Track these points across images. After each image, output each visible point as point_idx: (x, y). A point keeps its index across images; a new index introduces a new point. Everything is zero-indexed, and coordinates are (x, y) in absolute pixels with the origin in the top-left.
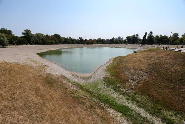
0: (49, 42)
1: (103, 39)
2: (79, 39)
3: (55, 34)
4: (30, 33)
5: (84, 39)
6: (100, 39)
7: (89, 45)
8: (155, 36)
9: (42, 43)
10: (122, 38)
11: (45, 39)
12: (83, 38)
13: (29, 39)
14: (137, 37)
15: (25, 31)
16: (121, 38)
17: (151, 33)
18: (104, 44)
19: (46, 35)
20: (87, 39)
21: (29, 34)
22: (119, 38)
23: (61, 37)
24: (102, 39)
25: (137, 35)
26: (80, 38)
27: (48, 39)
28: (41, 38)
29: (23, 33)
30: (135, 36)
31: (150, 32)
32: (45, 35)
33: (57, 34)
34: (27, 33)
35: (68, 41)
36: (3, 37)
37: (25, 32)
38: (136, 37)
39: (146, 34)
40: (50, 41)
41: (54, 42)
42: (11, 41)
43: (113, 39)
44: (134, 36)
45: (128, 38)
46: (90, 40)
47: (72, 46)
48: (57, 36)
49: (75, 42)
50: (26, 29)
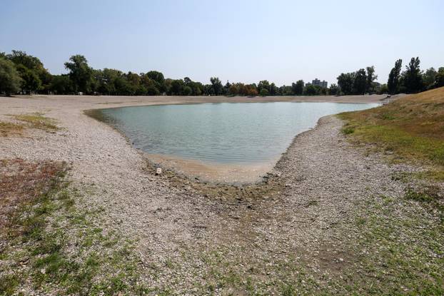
0: (132, 89)
1: (273, 84)
2: (210, 83)
3: (149, 71)
4: (85, 65)
5: (224, 84)
6: (266, 83)
7: (237, 97)
8: (425, 72)
9: (115, 90)
10: (325, 83)
11: (124, 81)
12: (220, 79)
13: (82, 79)
14: (370, 75)
15: (74, 58)
16: (321, 81)
17: (415, 62)
18: (276, 97)
19: (127, 73)
20: (231, 83)
21: (83, 67)
22: (316, 82)
23: (165, 78)
24: (270, 84)
25: (371, 70)
26: (212, 81)
27: (131, 82)
28: (113, 80)
29: (68, 65)
30: (364, 73)
31: (413, 60)
32: (125, 74)
33: (156, 72)
34: (78, 65)
35: (182, 89)
36: (6, 68)
37: (73, 63)
38: (367, 75)
39: (398, 64)
40: (137, 87)
41: (145, 89)
42: (32, 80)
43: (300, 83)
44: (362, 71)
45: (343, 79)
46: (241, 85)
47: (191, 99)
48: (155, 76)
49: (200, 92)
50: (75, 55)
